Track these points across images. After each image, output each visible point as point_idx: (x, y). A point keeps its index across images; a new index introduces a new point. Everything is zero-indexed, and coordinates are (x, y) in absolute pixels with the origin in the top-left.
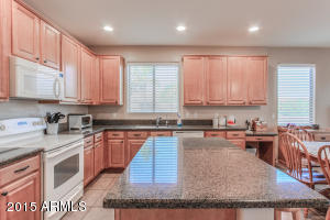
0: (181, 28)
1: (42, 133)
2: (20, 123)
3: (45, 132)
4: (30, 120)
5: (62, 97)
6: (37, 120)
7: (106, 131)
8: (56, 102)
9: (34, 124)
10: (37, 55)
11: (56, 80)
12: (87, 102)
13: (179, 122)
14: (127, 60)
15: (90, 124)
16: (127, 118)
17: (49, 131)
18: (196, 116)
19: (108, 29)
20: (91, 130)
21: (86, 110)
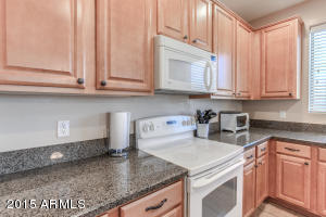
1: (191, 135)
2: (169, 123)
3: (195, 133)
4: (179, 119)
5: (213, 90)
6: (186, 118)
7: (272, 139)
8: (205, 96)
9: (184, 123)
10: (185, 33)
11: (208, 65)
12: (243, 96)
14: (307, 25)
15: (247, 126)
17: (199, 133)
20: (247, 134)
21: (240, 108)
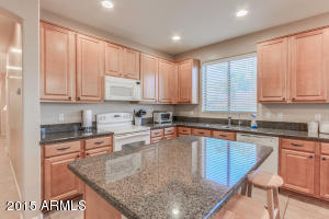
0: (242, 13)
1: (131, 123)
2: (116, 116)
4: (122, 114)
6: (126, 114)
7: (178, 126)
8: (136, 102)
10: (121, 72)
13: (254, 124)
14: (202, 61)
15: (170, 120)
16: (202, 116)
17: (136, 123)
18: (280, 116)
19: (176, 38)
